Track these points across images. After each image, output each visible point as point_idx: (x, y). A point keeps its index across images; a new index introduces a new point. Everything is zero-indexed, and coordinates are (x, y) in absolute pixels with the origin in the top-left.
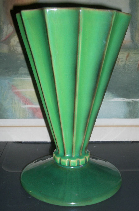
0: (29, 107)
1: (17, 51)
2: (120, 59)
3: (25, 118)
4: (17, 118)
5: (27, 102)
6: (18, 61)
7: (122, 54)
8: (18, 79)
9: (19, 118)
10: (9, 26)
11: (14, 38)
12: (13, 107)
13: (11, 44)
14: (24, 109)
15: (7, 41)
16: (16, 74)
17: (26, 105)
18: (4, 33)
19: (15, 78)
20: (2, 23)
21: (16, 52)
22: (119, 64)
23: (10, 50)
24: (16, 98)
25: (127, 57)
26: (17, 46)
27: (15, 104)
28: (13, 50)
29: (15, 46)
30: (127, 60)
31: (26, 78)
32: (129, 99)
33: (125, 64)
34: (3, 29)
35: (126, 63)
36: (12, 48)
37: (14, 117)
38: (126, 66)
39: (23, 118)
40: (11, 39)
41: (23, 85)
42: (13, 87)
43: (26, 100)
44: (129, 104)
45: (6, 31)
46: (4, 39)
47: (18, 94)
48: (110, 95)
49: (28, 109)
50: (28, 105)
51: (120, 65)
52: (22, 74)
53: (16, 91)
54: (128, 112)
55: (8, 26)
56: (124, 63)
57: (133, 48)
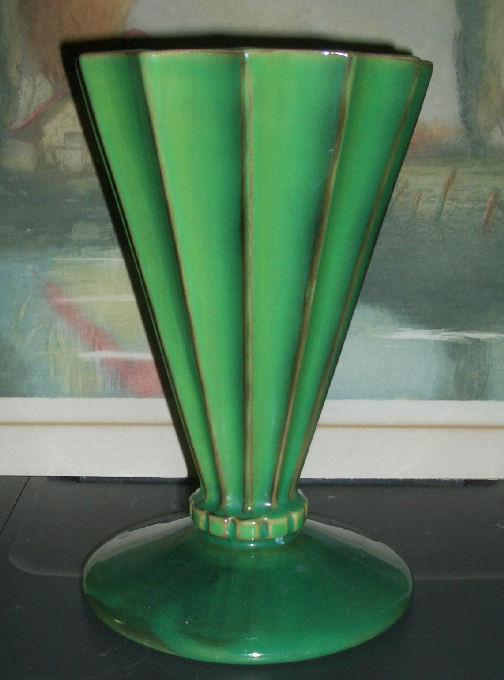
0: (107, 359)
1: (66, 166)
2: (424, 193)
3: (92, 394)
4: (65, 396)
5: (97, 338)
6: (69, 200)
7: (430, 174)
8: (69, 259)
9: (72, 395)
10: (40, 78)
11: (54, 121)
12: (51, 358)
13: (46, 140)
14: (87, 363)
15: (32, 130)
16: (60, 245)
17: (94, 350)
18: (23, 103)
19: (56, 259)
20: (14, 69)
21: (62, 170)
22: (419, 210)
23: (40, 159)
24: (61, 325)
25: (447, 187)
26: (64, 148)
27: (58, 345)
28: (53, 163)
29: (57, 147)
30: (448, 196)
31: (96, 257)
32: (456, 330)
33: (441, 210)
34: (19, 88)
35: (445, 206)
36: (49, 155)
37: (52, 391)
38: (444, 217)
39: (84, 395)
40: (44, 124)
41: (83, 281)
42: (50, 289)
43: (96, 334)
44: (454, 350)
45: (28, 96)
46: (19, 123)
47: (67, 311)
48: (388, 318)
49: (103, 362)
50: (100, 349)
51: (422, 215)
52: (80, 245)
53: (62, 301)
54: (451, 378)
55: (34, 80)
56: (435, 206)
57: (470, 154)
